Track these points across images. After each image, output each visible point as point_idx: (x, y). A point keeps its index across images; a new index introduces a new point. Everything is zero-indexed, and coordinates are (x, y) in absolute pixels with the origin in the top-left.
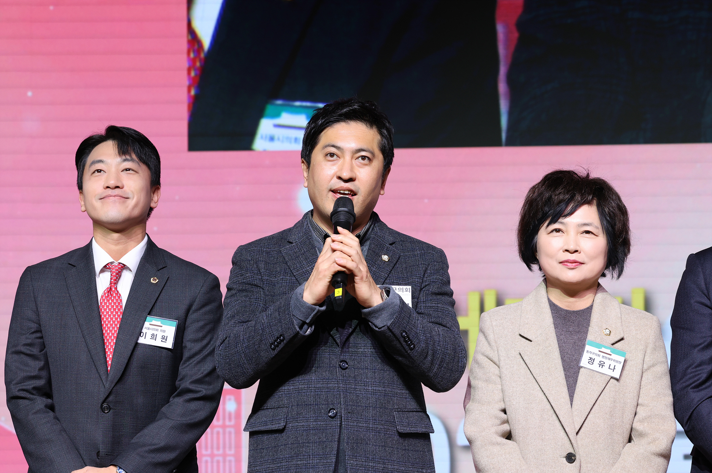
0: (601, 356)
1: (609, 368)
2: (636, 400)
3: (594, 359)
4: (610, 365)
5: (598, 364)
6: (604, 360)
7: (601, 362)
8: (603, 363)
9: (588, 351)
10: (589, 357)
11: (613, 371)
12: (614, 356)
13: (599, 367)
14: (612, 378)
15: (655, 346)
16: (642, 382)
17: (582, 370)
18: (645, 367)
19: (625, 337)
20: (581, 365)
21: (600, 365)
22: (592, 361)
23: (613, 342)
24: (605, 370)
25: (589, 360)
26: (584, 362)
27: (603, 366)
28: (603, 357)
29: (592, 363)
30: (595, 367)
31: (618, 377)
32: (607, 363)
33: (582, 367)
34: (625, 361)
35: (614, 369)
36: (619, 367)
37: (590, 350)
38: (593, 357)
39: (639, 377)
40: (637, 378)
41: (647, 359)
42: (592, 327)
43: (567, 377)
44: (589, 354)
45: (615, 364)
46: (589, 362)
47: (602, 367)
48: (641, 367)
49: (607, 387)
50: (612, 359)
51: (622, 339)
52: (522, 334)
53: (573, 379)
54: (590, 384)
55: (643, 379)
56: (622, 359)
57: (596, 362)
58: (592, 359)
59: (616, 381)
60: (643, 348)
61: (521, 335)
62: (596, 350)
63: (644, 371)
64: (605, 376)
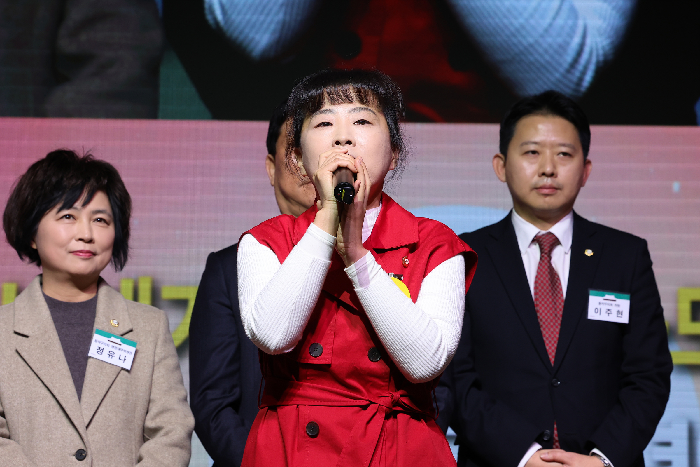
0: (110, 346)
1: (119, 359)
2: (148, 394)
3: (103, 349)
4: (120, 355)
5: (108, 354)
6: (113, 350)
7: (111, 352)
8: (113, 353)
9: (96, 341)
10: (98, 347)
11: (124, 362)
12: (124, 346)
13: (109, 357)
14: (123, 369)
15: (166, 337)
16: (154, 376)
17: (90, 360)
18: (157, 359)
19: (134, 329)
20: (90, 354)
21: (110, 355)
22: (100, 350)
23: (122, 333)
24: (115, 361)
25: (98, 349)
26: (93, 352)
27: (112, 356)
28: (113, 347)
29: (101, 353)
30: (104, 357)
31: (129, 368)
32: (117, 353)
33: (90, 357)
34: (136, 352)
35: (125, 359)
36: (130, 358)
37: (98, 340)
38: (102, 346)
39: (151, 370)
40: (148, 370)
41: (158, 351)
42: (99, 318)
43: (73, 371)
44: (98, 343)
45: (125, 354)
46: (97, 352)
47: (112, 358)
48: (152, 358)
49: (118, 379)
50: (122, 350)
51: (131, 331)
52: (18, 331)
53: (78, 373)
54: (99, 375)
55: (155, 372)
56: (133, 350)
57: (106, 352)
58: (100, 349)
59: (127, 373)
60: (153, 339)
61: (16, 333)
62: (105, 339)
63: (155, 364)
64: (115, 367)
